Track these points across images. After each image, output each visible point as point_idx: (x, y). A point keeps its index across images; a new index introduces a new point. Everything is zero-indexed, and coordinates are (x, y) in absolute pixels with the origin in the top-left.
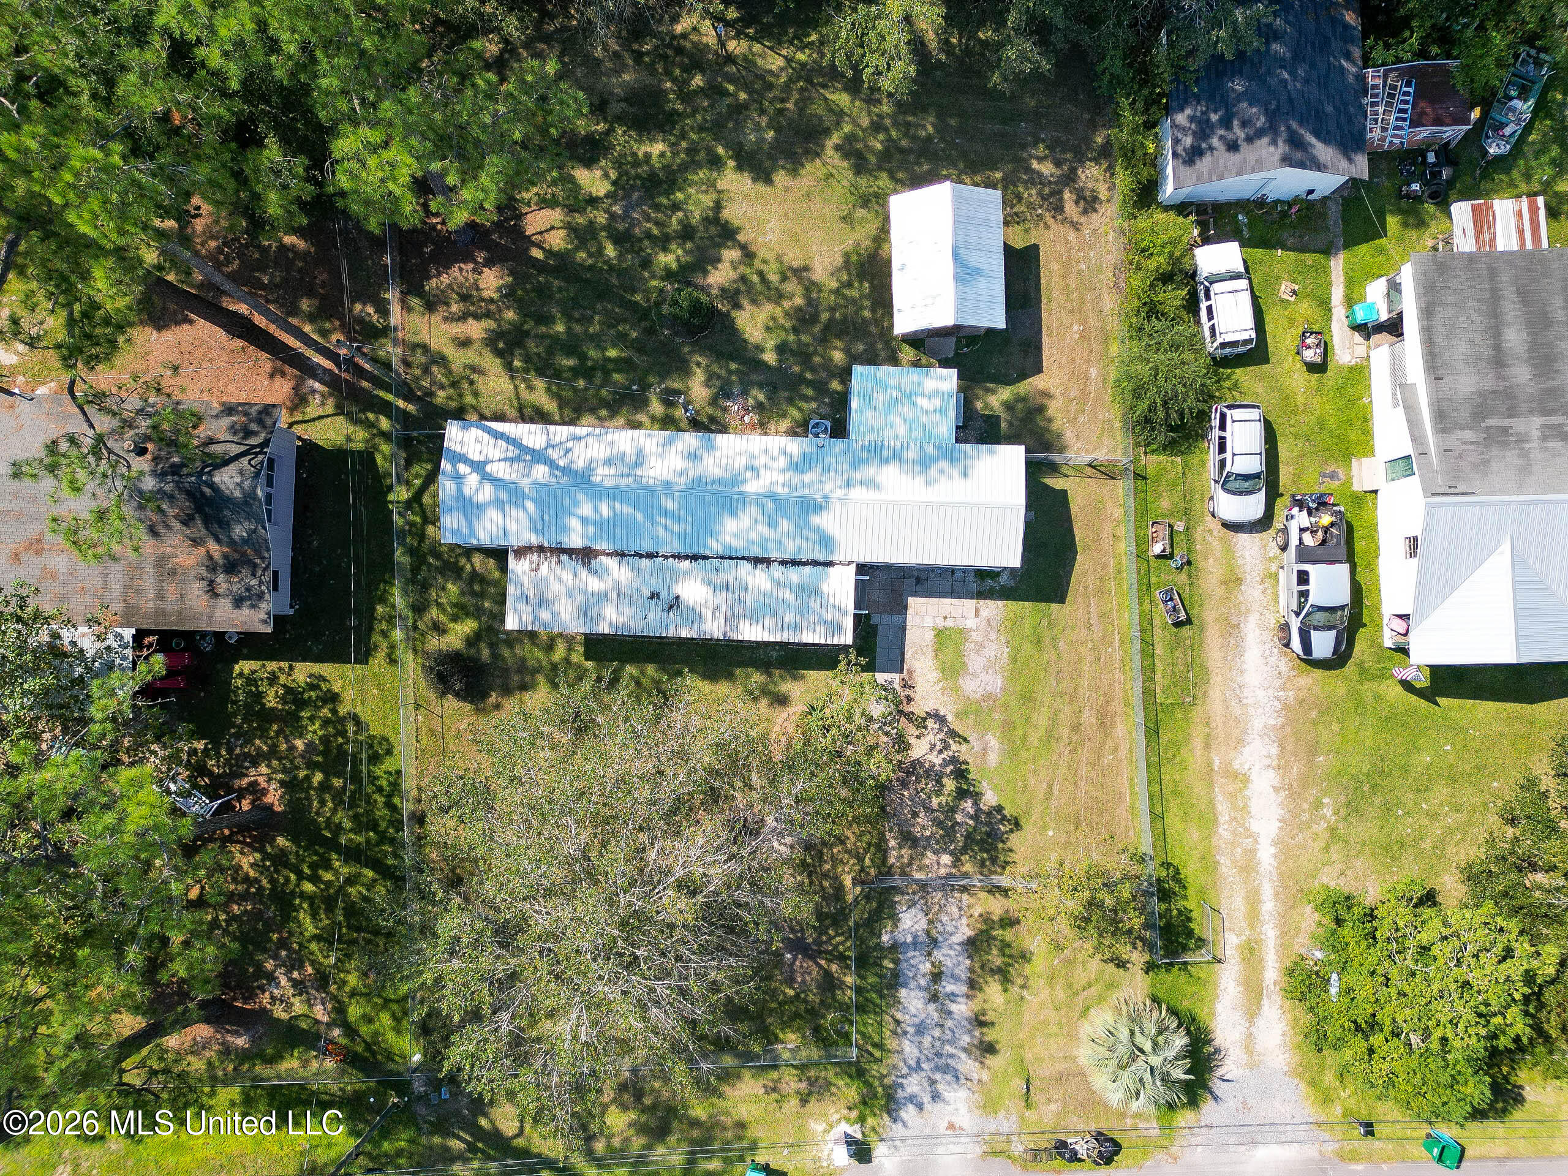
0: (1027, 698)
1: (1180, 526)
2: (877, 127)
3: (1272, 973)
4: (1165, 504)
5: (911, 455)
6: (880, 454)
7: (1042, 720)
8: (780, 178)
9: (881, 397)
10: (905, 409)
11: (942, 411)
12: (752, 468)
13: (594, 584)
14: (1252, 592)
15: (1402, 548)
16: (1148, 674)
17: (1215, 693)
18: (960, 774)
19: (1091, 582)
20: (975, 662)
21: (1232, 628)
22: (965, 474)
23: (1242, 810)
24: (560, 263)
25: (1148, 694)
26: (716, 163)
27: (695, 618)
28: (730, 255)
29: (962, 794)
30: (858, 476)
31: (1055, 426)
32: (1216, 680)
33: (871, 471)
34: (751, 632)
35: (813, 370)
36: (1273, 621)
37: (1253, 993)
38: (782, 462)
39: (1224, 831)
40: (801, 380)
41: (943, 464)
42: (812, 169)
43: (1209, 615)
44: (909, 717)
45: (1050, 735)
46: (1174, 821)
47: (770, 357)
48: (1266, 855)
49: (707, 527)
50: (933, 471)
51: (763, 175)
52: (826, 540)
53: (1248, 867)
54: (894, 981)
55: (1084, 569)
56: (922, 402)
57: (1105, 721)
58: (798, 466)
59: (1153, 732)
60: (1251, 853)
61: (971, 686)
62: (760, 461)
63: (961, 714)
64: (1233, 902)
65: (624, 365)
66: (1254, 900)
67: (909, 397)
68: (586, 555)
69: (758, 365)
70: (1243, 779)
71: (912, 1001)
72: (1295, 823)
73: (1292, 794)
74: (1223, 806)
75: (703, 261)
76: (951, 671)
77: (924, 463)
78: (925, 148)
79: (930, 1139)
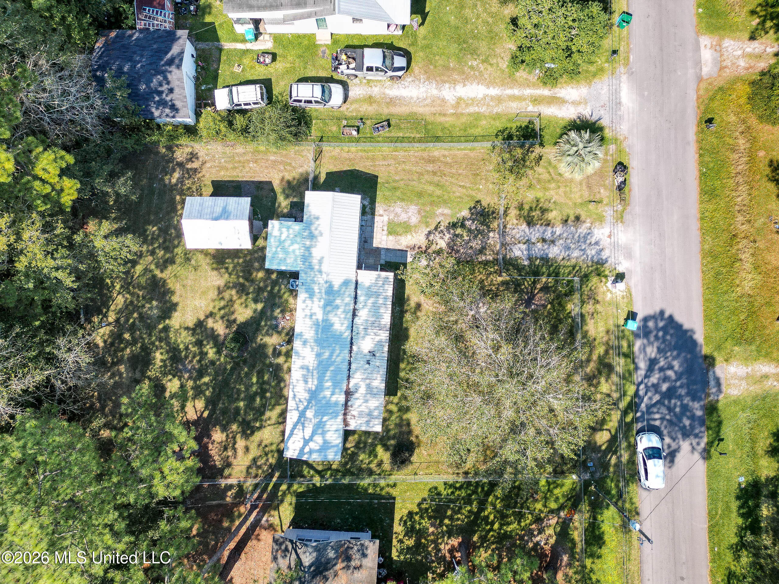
0: (420, 195)
1: (345, 122)
2: (153, 253)
3: (545, 92)
4: (334, 129)
5: (308, 243)
6: (306, 257)
7: (431, 188)
8: (175, 299)
9: (281, 256)
10: (287, 244)
11: (288, 228)
12: (311, 316)
13: (362, 390)
14: (376, 91)
15: (357, 25)
16: (411, 140)
17: (421, 110)
18: (454, 225)
19: (369, 163)
20: (403, 217)
21: (392, 101)
22: (317, 218)
23: (473, 101)
24: (211, 403)
25: (420, 141)
26: (167, 329)
27: (380, 344)
28: (210, 323)
29: (463, 226)
30: (317, 267)
31: (297, 176)
32: (415, 109)
33: (315, 261)
34: (387, 319)
35: (266, 286)
36: (389, 83)
37: (554, 100)
38: (309, 302)
39: (483, 109)
40: (271, 292)
41: (313, 228)
42: (172, 284)
43: (385, 111)
44: (428, 248)
45: (437, 185)
46: (478, 132)
47: (260, 306)
48: (494, 91)
50: (316, 233)
51: (173, 307)
52: (346, 283)
53: (499, 100)
54: (545, 260)
55: (362, 167)
56: (283, 237)
57: (432, 160)
58: (311, 295)
59: (437, 139)
60: (492, 98)
62: (308, 312)
63: (427, 224)
64: (514, 107)
65: (260, 374)
66: (513, 98)
67: (281, 243)
68: (348, 394)
69: (263, 312)
70: (459, 100)
71: (554, 252)
72: (480, 79)
73: (467, 78)
74: (471, 109)
75: (213, 336)
76: (407, 228)
77: (312, 237)
78: (164, 231)
79: (615, 246)
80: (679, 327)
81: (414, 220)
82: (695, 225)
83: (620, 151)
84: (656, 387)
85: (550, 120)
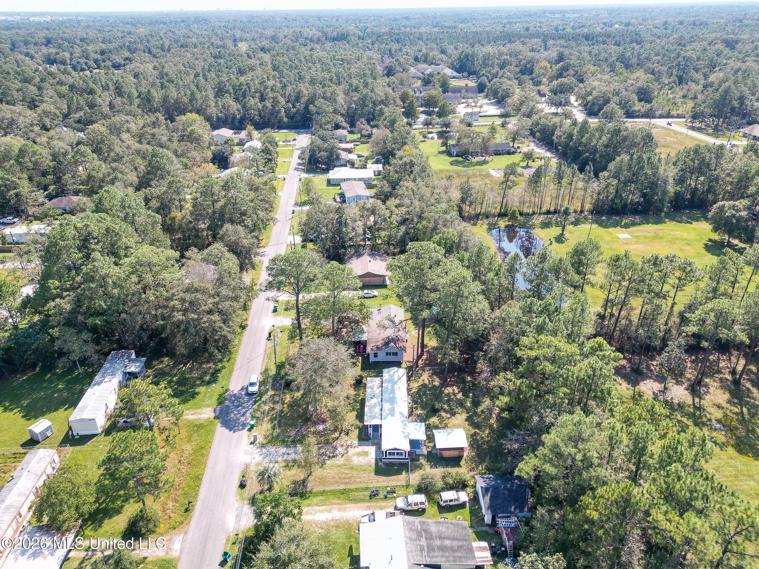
0: (352, 468)
2: (482, 438)
7: (346, 472)
8: (467, 423)
9: (418, 427)
11: (416, 436)
13: (375, 388)
16: (357, 490)
17: (352, 505)
18: (334, 457)
20: (360, 458)
23: (322, 511)
24: (442, 392)
26: (468, 413)
27: (369, 401)
28: (449, 416)
29: (329, 457)
32: (356, 506)
33: (401, 425)
34: (366, 409)
39: (317, 508)
42: (471, 428)
43: (373, 504)
44: (347, 448)
45: (343, 473)
49: (387, 401)
51: (467, 420)
52: (385, 418)
54: (288, 446)
55: (382, 478)
59: (343, 492)
60: (311, 514)
61: (355, 458)
63: (348, 456)
65: (422, 401)
68: (382, 387)
70: (330, 511)
71: (283, 450)
73: (325, 523)
75: (446, 411)
76: (359, 454)
77: (404, 433)
78: (479, 447)
79: (252, 454)
80: (227, 428)
82: (210, 464)
83: (241, 495)
84: (244, 408)
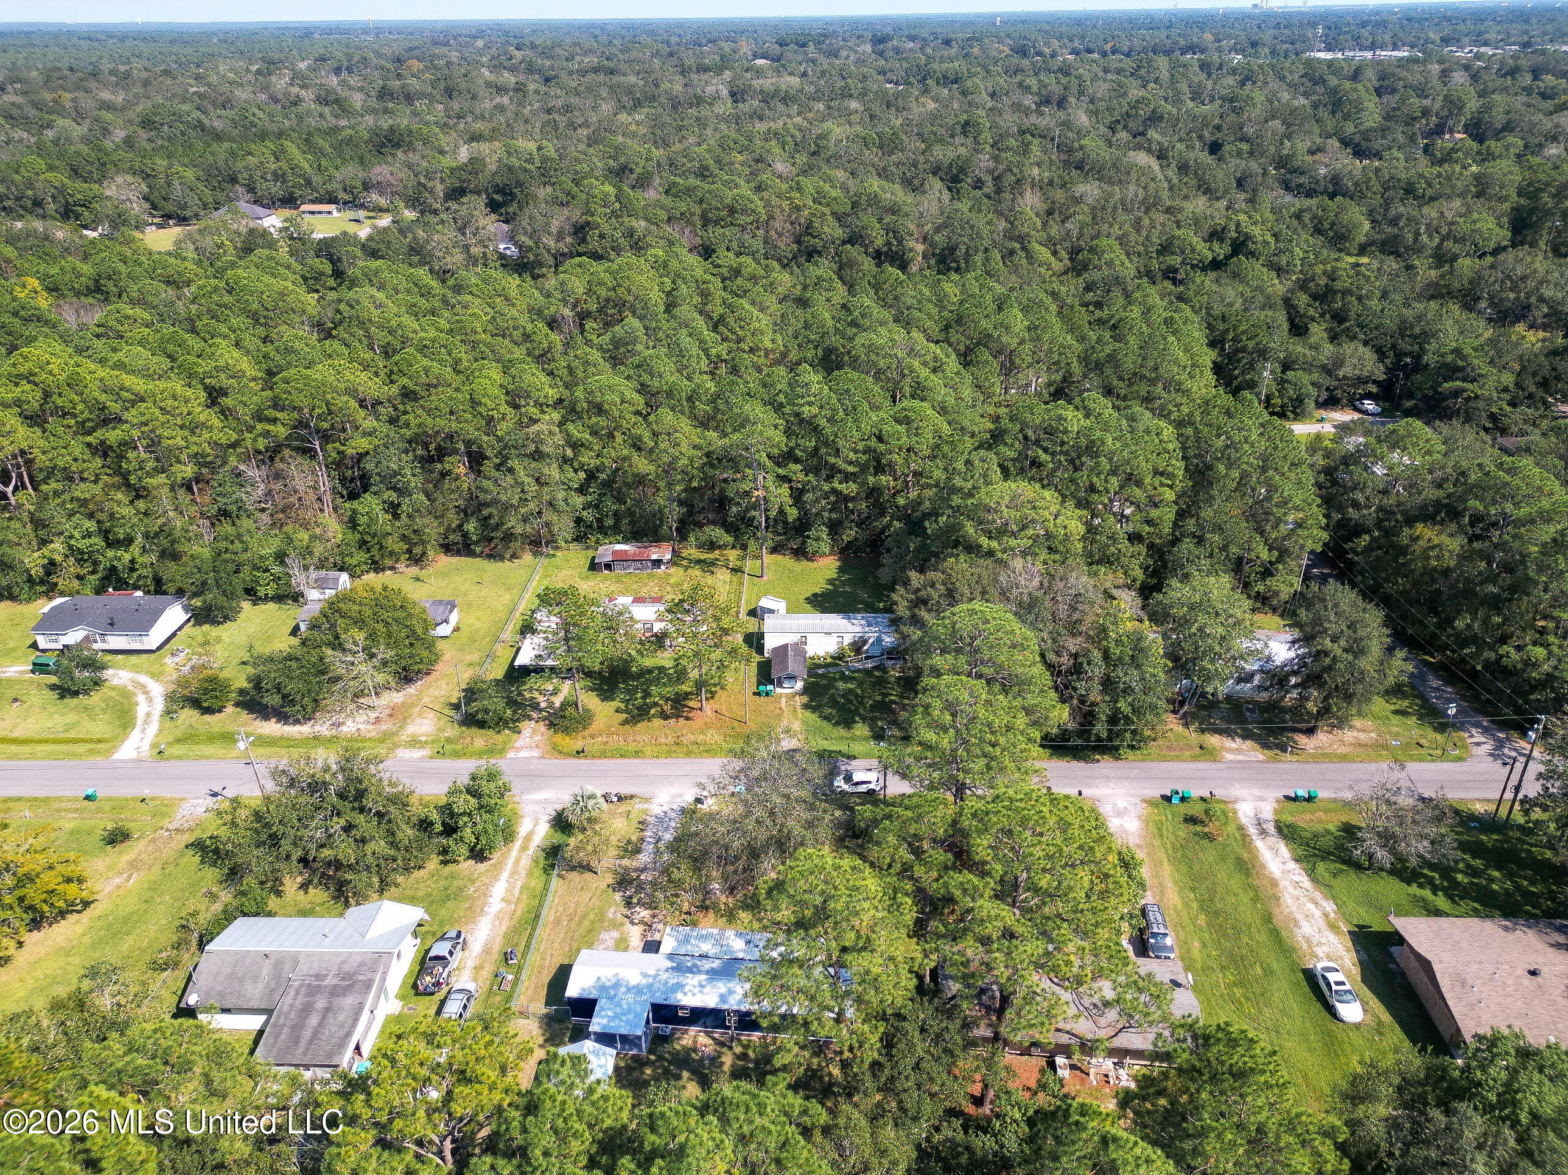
0: (590, 930)
1: (495, 988)
3: (518, 844)
4: (498, 998)
5: (623, 989)
6: (638, 990)
7: (586, 923)
9: (631, 1017)
10: (618, 1010)
11: (603, 1009)
12: (702, 986)
14: (470, 963)
15: (403, 958)
16: (531, 935)
17: (504, 928)
18: (629, 904)
19: (545, 972)
21: (487, 950)
22: (599, 979)
23: (509, 890)
25: (534, 929)
29: (630, 897)
30: (650, 980)
31: (540, 1032)
32: (501, 933)
33: (644, 982)
35: (662, 1066)
36: (467, 953)
37: (528, 838)
38: (687, 989)
39: (520, 884)
40: (670, 1063)
41: (608, 984)
43: (496, 956)
44: (646, 924)
45: (584, 917)
46: (540, 887)
47: (685, 1074)
48: (505, 876)
50: (614, 980)
53: (513, 873)
54: (674, 843)
56: (610, 1013)
57: (557, 922)
58: (679, 987)
59: (537, 917)
60: (511, 877)
62: (697, 990)
63: (623, 924)
64: (526, 862)
66: (517, 862)
67: (616, 1016)
69: (694, 1072)
70: (504, 900)
71: (669, 836)
72: (488, 886)
73: (485, 895)
74: (516, 892)
77: (617, 985)
81: (615, 934)
85: (545, 838)
